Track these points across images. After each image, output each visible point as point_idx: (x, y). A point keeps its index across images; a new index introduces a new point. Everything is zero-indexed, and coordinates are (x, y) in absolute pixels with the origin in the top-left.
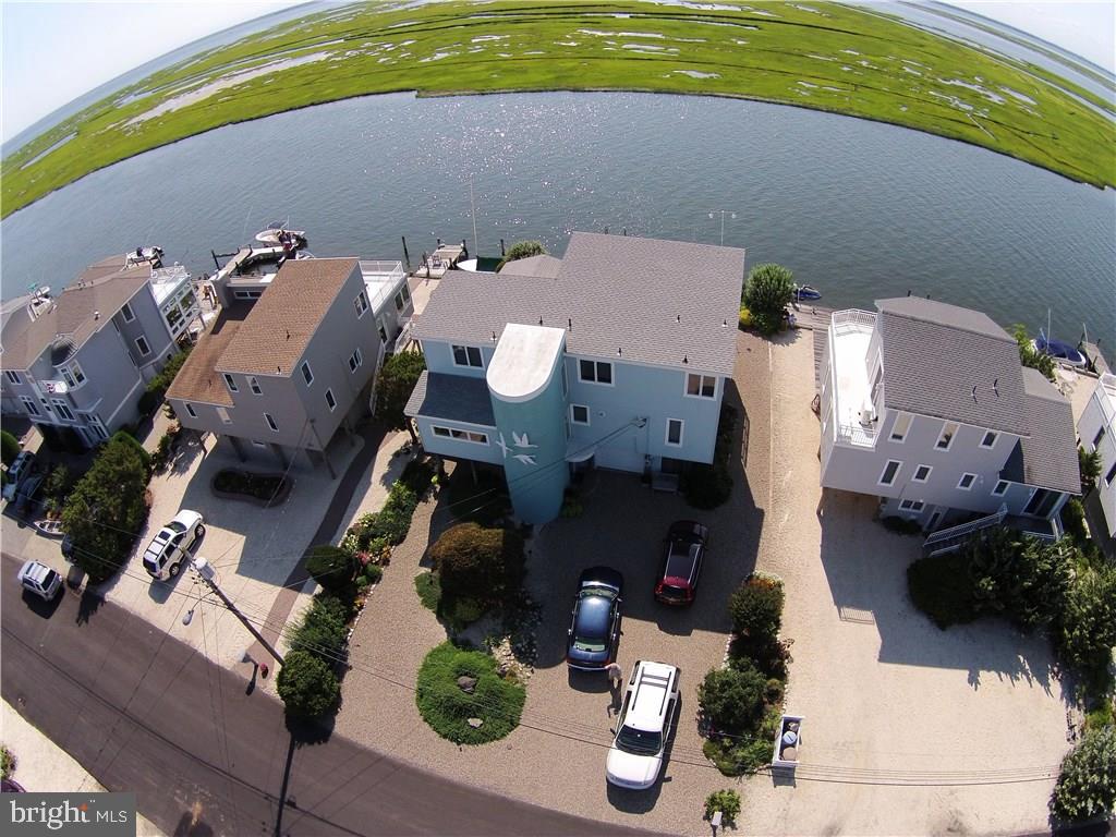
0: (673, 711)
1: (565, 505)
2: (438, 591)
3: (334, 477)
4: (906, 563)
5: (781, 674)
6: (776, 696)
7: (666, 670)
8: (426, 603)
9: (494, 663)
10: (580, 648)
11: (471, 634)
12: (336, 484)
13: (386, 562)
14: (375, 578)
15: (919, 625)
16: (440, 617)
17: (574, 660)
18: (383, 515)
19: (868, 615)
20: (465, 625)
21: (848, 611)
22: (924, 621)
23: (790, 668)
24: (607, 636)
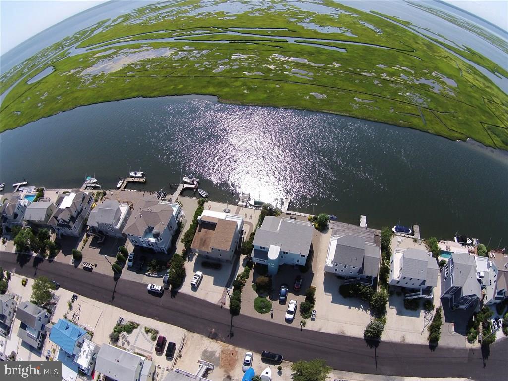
0: (296, 308)
1: (278, 272)
2: (256, 287)
3: (231, 264)
4: (340, 285)
5: (314, 303)
6: (312, 307)
7: (295, 301)
8: (254, 290)
9: (267, 300)
10: (281, 297)
11: (262, 295)
12: (232, 265)
13: (246, 282)
14: (244, 285)
15: (340, 297)
16: (257, 292)
17: (280, 299)
18: (243, 273)
19: (331, 294)
20: (262, 293)
21: (327, 293)
22: (342, 296)
23: (315, 302)
24: (285, 295)
